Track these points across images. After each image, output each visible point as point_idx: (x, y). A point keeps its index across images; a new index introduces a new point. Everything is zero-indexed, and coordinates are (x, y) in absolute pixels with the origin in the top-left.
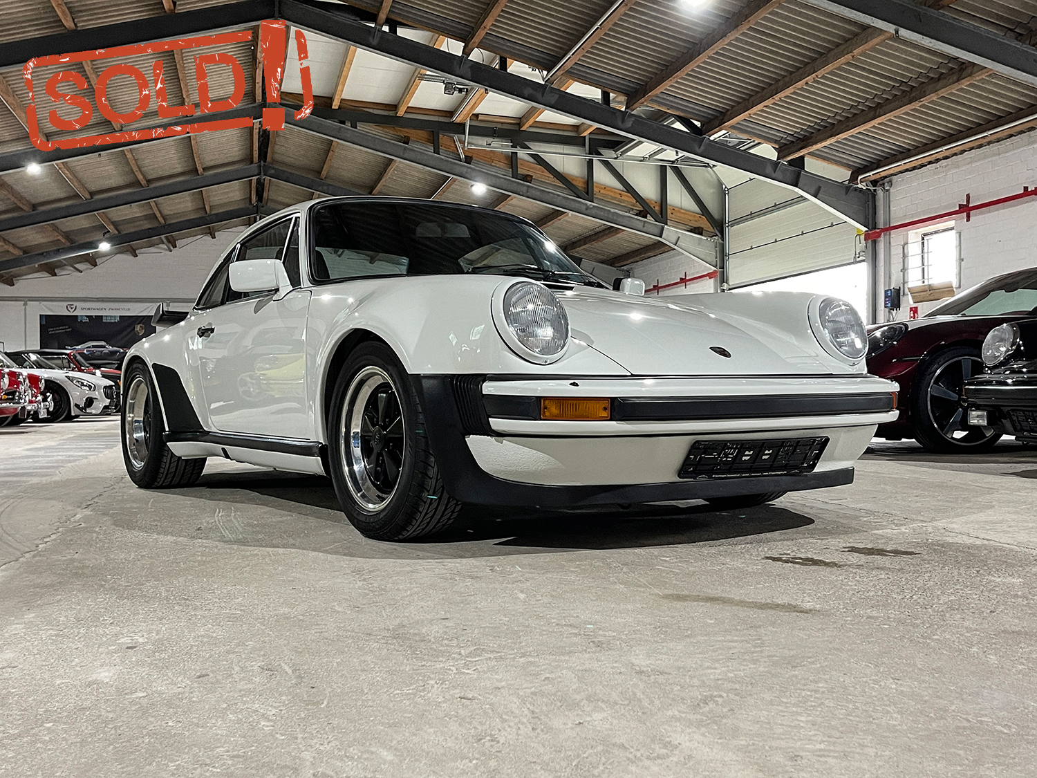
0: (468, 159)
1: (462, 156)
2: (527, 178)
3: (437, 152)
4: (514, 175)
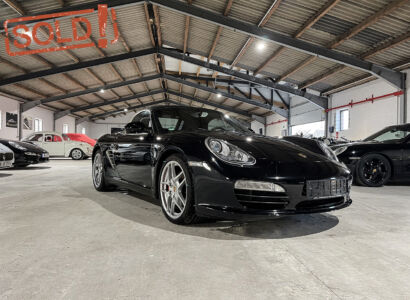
0: (216, 88)
2: (233, 93)
3: (207, 86)
4: (229, 92)
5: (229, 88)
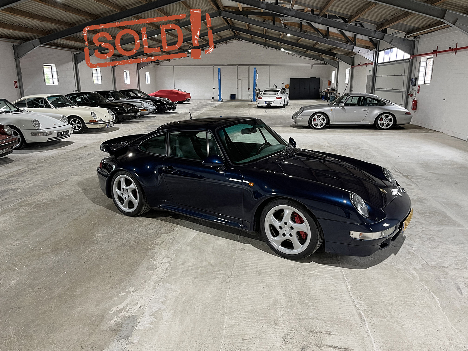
0: (285, 26)
1: (283, 25)
2: (306, 31)
3: (274, 24)
4: (301, 31)
5: (300, 25)
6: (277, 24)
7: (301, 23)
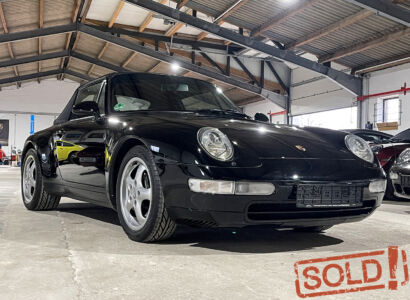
0: (172, 54)
1: (169, 52)
2: (199, 64)
3: (157, 50)
4: (193, 62)
5: (192, 56)
6: (160, 50)
7: (193, 53)
